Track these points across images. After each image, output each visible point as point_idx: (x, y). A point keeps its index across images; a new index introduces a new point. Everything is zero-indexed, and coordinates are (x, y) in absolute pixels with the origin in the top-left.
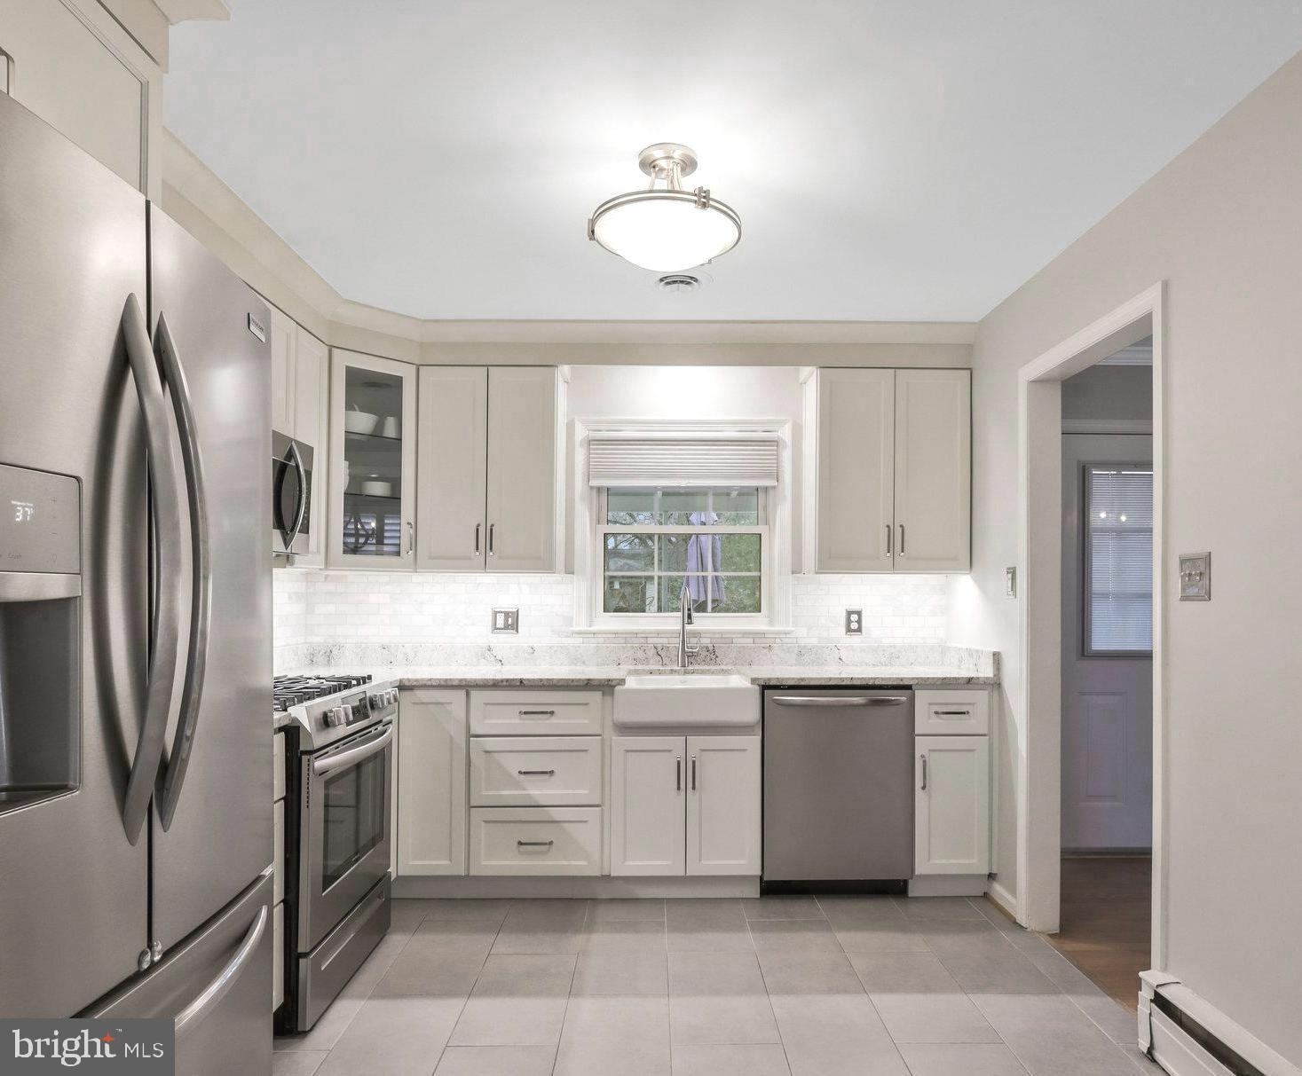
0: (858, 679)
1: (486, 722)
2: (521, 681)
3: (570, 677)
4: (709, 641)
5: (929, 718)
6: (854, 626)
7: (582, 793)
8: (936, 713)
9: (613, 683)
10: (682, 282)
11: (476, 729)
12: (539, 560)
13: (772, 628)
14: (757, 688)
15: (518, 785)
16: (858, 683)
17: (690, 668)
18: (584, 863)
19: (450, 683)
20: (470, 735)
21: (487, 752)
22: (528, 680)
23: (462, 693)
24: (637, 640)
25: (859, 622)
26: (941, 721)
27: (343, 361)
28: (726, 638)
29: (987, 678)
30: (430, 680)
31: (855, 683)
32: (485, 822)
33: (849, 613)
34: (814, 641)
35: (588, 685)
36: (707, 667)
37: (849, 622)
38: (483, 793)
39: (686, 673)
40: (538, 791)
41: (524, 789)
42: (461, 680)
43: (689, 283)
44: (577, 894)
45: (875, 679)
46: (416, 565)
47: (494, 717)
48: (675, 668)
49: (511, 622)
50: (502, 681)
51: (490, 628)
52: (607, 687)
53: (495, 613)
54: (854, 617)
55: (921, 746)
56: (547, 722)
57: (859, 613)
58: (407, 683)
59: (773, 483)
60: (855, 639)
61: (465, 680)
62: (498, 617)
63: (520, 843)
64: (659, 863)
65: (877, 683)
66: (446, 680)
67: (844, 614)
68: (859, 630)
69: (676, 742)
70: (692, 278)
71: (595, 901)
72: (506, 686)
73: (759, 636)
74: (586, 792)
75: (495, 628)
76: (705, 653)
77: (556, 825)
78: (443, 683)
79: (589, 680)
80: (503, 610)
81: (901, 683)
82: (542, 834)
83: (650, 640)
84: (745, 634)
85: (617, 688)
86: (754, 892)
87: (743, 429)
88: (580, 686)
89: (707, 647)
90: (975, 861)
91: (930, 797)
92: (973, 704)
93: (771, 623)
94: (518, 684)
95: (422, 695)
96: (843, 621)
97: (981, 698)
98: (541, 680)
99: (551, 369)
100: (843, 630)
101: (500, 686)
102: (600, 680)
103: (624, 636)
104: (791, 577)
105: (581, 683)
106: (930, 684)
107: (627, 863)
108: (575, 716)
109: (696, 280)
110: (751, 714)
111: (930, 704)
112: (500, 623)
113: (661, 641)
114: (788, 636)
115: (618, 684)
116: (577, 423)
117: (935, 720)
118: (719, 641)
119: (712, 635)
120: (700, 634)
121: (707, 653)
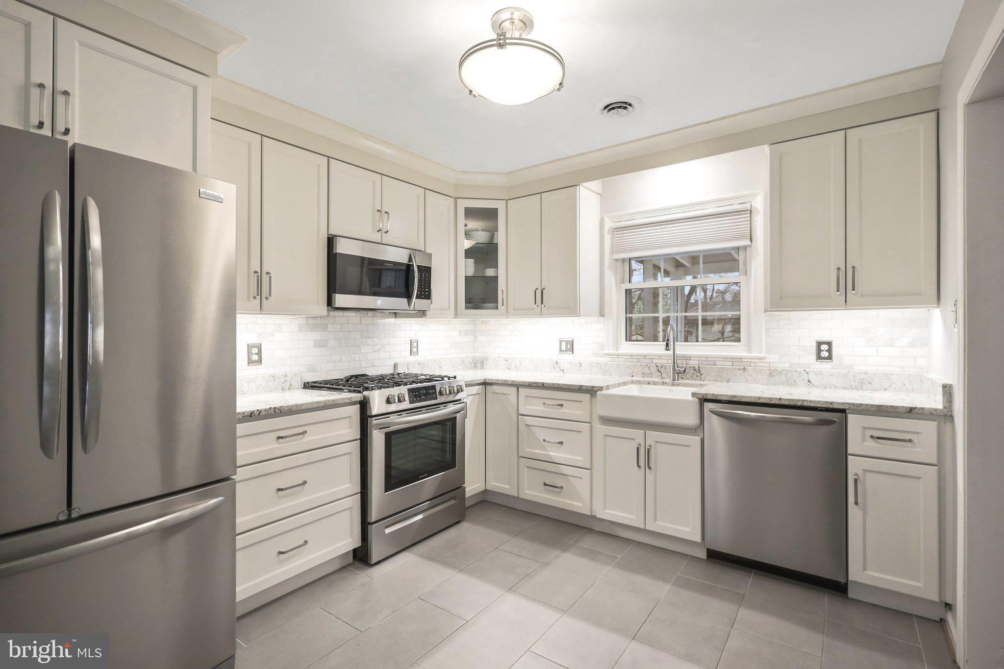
0: (786, 400)
1: (527, 407)
2: (543, 384)
3: (570, 384)
4: (696, 362)
5: (864, 440)
6: (825, 354)
7: (580, 459)
8: (872, 437)
9: (596, 389)
10: (620, 107)
11: (522, 411)
12: (571, 309)
13: (750, 355)
14: (697, 400)
15: (544, 448)
16: (787, 403)
17: (680, 381)
18: (581, 505)
19: (507, 383)
20: (519, 414)
21: (527, 425)
22: (547, 384)
23: (515, 389)
24: (645, 361)
25: (830, 351)
26: (878, 445)
27: (463, 204)
28: (711, 362)
29: (936, 410)
30: (498, 380)
31: (783, 402)
32: (527, 467)
33: (819, 344)
34: (786, 366)
35: (580, 389)
36: (693, 382)
37: (819, 351)
38: (526, 450)
39: (673, 385)
40: (555, 454)
41: (547, 451)
42: (512, 381)
43: (625, 108)
44: (582, 524)
45: (804, 401)
46: (507, 314)
47: (532, 405)
48: (667, 381)
49: (570, 346)
50: (533, 383)
51: (558, 351)
52: (592, 391)
53: (561, 342)
54: (825, 347)
55: (854, 466)
56: (559, 411)
57: (829, 344)
58: (488, 381)
59: (748, 242)
60: (825, 366)
61: (514, 381)
62: (562, 344)
63: (545, 484)
64: (626, 515)
65: (805, 404)
66: (506, 381)
67: (815, 344)
68: (830, 358)
69: (638, 434)
70: (626, 103)
71: (590, 530)
72: (535, 386)
73: (737, 360)
74: (581, 459)
75: (561, 350)
76: (692, 372)
77: (564, 477)
78: (504, 382)
79: (580, 386)
80: (565, 340)
81: (831, 406)
82: (558, 482)
83: (655, 361)
84: (725, 358)
85: (598, 393)
86: (703, 555)
87: (721, 205)
88: (575, 390)
89: (694, 367)
90: (921, 585)
91: (865, 512)
92: (918, 433)
93: (749, 350)
94: (541, 385)
95: (496, 388)
96: (814, 350)
97: (929, 428)
98: (554, 384)
99: (575, 187)
100: (814, 357)
101: (533, 386)
102: (588, 386)
103: (636, 357)
104: (764, 315)
105: (575, 388)
106: (863, 410)
107: (606, 511)
108: (577, 409)
109: (630, 105)
110: (692, 420)
111: (865, 428)
112: (564, 347)
113: (661, 361)
114: (761, 361)
115: (599, 390)
116: (605, 218)
117: (872, 443)
118: (704, 363)
119: (699, 359)
120: (690, 357)
121: (694, 372)
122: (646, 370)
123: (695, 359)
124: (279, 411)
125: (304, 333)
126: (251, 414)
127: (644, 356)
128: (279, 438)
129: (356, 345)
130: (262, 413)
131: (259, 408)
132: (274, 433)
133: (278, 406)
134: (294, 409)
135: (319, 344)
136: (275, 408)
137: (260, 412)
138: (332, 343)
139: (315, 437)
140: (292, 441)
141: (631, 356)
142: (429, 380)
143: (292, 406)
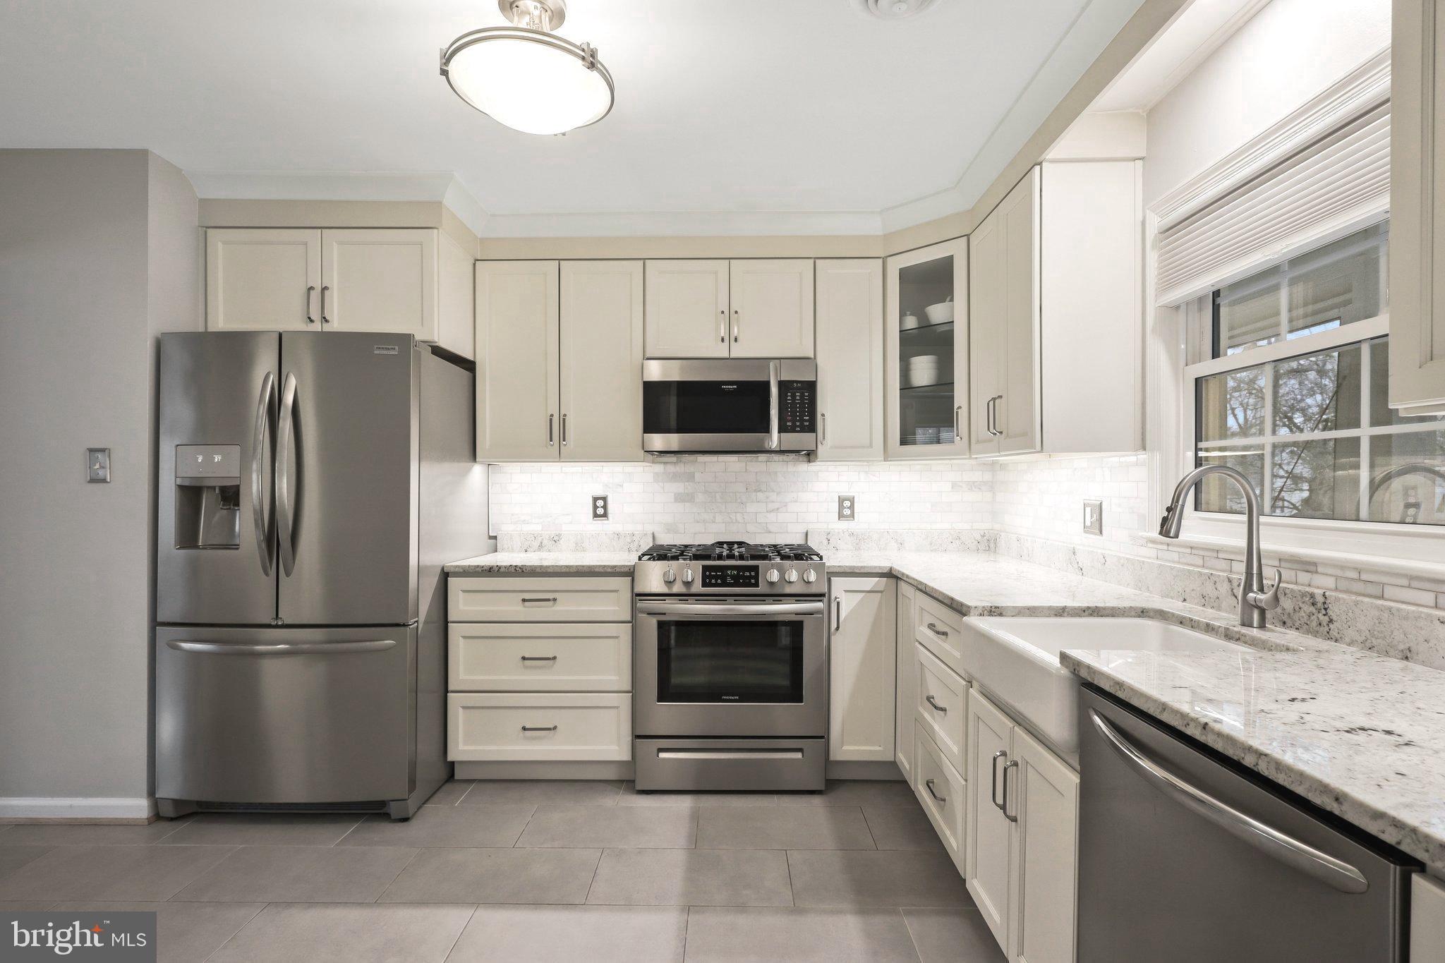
1: (920, 629)
4: (1321, 582)
9: (963, 610)
11: (917, 634)
20: (915, 639)
21: (921, 663)
24: (1216, 564)
40: (938, 729)
46: (970, 451)
51: (1082, 525)
52: (962, 613)
53: (1085, 506)
62: (1087, 512)
69: (1005, 729)
75: (1085, 526)
76: (1307, 608)
80: (1089, 503)
85: (965, 618)
89: (1312, 596)
95: (903, 586)
99: (1034, 169)
112: (1088, 519)
115: (966, 613)
118: (1347, 586)
119: (1339, 573)
120: (1315, 564)
121: (1312, 609)
122: (1209, 589)
123: (1330, 571)
124: (520, 571)
125: (661, 484)
126: (490, 569)
127: (1213, 550)
128: (524, 600)
129: (739, 501)
130: (502, 570)
131: (499, 564)
132: (520, 594)
133: (519, 564)
134: (538, 570)
135: (679, 498)
136: (516, 566)
137: (499, 567)
138: (700, 497)
139: (567, 607)
140: (539, 607)
141: (1191, 548)
142: (754, 557)
143: (536, 567)
